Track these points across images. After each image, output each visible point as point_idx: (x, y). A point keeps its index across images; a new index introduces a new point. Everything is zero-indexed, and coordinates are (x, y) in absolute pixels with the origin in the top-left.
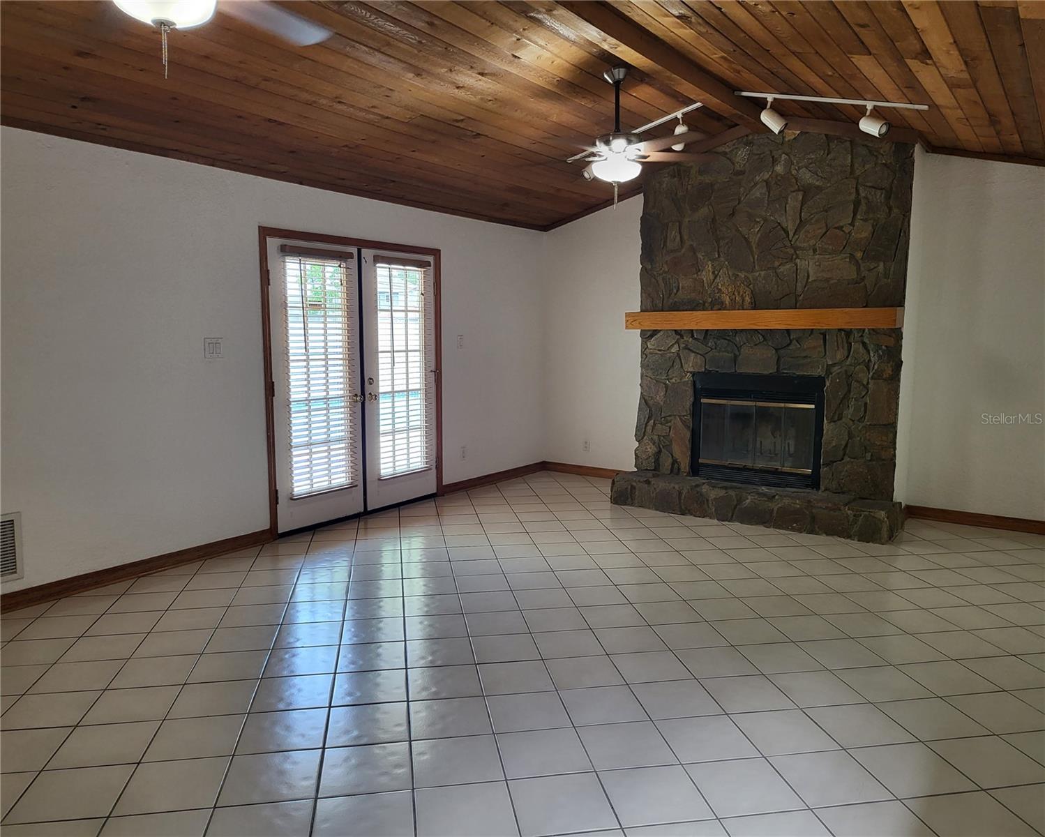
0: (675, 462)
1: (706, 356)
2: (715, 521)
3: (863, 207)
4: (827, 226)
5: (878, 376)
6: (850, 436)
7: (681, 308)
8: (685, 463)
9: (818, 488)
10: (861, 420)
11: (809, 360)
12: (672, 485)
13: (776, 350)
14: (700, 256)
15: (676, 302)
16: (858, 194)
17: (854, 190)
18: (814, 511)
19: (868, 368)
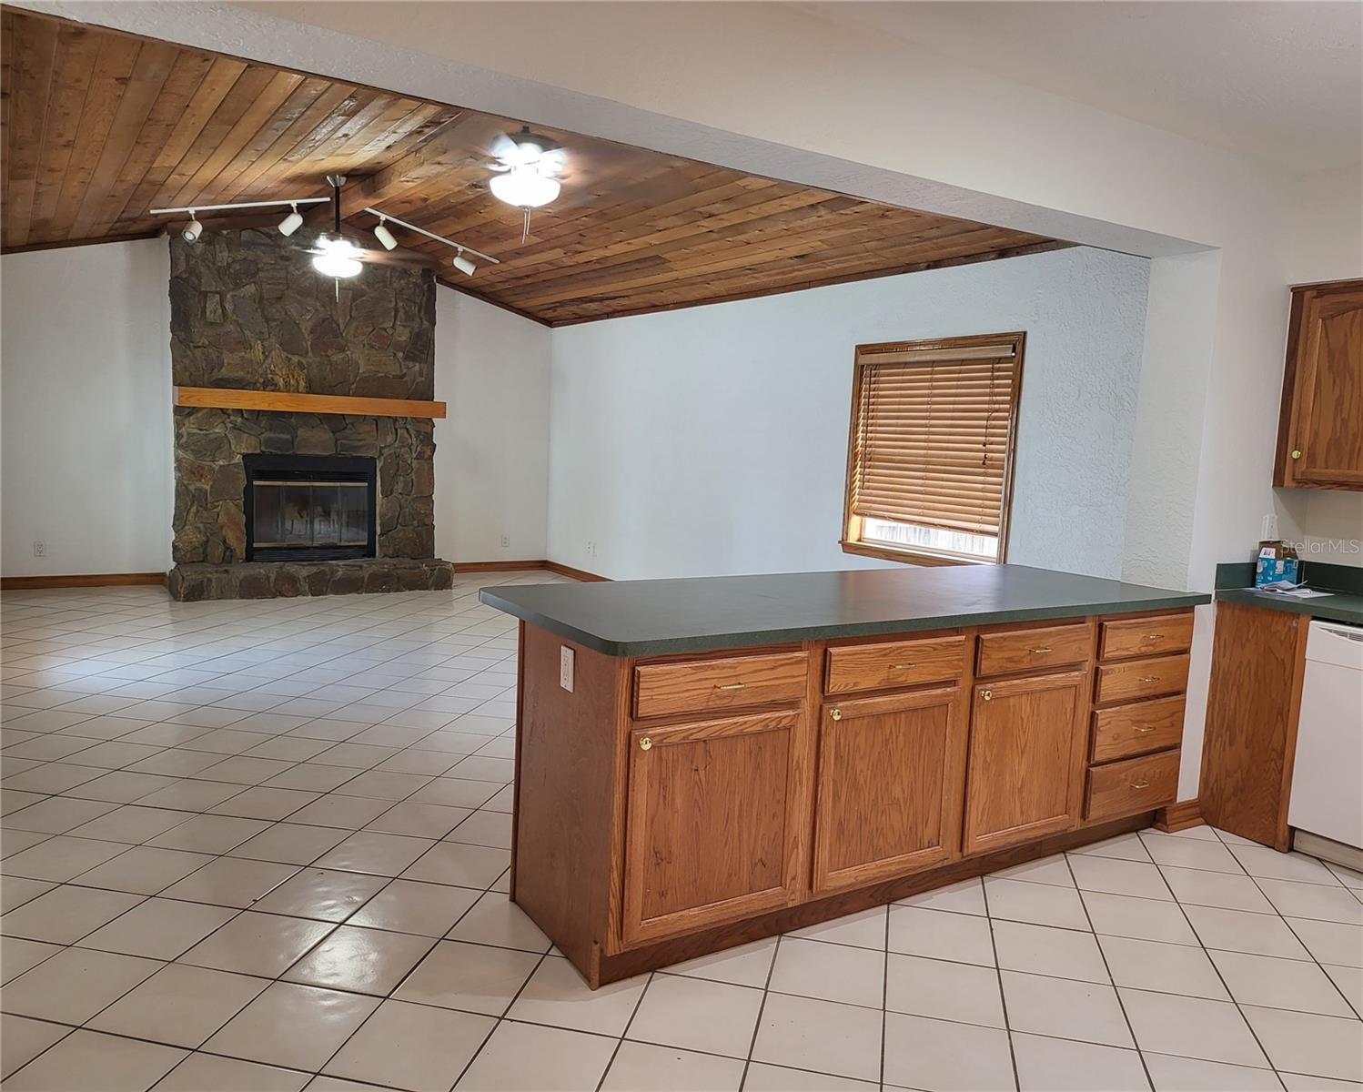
0: (227, 548)
1: (262, 437)
2: (310, 597)
3: (401, 313)
4: (373, 325)
5: (420, 457)
6: (401, 507)
7: (228, 386)
8: (240, 550)
9: (374, 555)
10: (408, 494)
11: (363, 443)
12: (257, 571)
13: (334, 433)
14: (247, 333)
15: (221, 379)
16: (396, 303)
17: (393, 299)
18: (399, 572)
19: (411, 450)
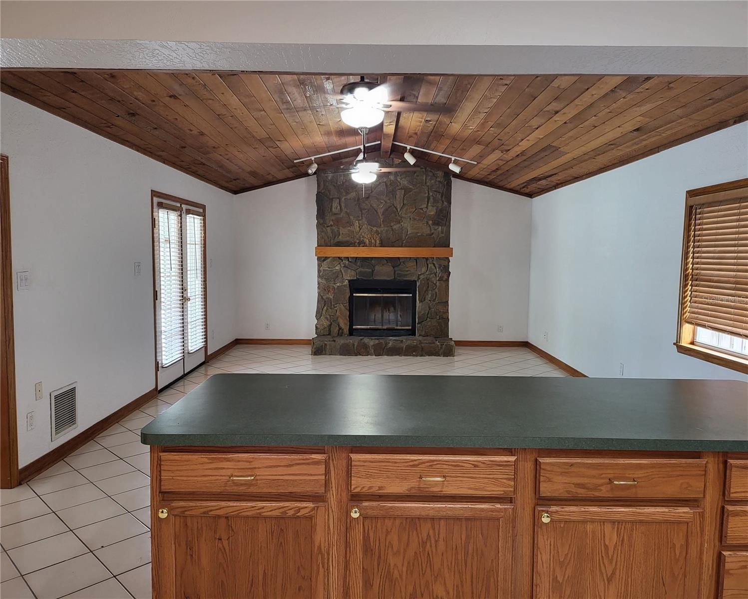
0: (340, 328)
1: (357, 271)
2: (374, 357)
3: (431, 199)
4: (415, 207)
5: (441, 279)
6: (430, 308)
7: (342, 245)
8: (346, 329)
9: (415, 335)
10: (434, 301)
11: (409, 272)
12: (348, 341)
13: (394, 267)
14: (352, 217)
15: (338, 242)
16: (429, 194)
17: (427, 192)
18: (423, 345)
19: (436, 275)
